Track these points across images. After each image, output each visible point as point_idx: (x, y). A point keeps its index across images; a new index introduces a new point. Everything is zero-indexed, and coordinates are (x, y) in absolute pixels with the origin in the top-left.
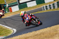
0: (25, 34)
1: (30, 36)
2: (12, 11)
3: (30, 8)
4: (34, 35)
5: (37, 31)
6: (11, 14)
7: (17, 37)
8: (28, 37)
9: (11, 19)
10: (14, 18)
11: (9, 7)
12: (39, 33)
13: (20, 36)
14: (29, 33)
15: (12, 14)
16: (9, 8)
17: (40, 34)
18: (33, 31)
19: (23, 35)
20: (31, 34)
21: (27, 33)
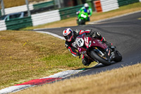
0: (129, 66)
2: (101, 11)
6: (98, 17)
7: (110, 74)
9: (98, 28)
10: (106, 26)
13: (118, 70)
14: (138, 64)
15: (102, 16)
19: (125, 68)
21: (133, 64)
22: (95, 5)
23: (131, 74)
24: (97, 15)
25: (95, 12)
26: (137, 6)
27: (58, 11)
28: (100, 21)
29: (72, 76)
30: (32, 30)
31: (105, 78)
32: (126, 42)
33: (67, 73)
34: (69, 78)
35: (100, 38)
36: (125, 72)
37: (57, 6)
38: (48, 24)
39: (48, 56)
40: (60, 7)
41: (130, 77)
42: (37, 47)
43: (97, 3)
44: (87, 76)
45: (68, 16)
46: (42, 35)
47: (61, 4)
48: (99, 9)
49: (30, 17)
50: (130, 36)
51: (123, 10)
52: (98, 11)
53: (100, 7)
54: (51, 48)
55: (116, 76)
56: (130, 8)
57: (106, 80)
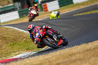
0: (70, 48)
1: (78, 51)
2: (47, 11)
3: (78, 4)
4: (84, 50)
5: (89, 43)
6: (45, 15)
8: (75, 54)
11: (42, 2)
12: (93, 47)
13: (62, 51)
14: (76, 47)
16: (43, 5)
17: (94, 49)
18: (82, 44)
20: (79, 48)
21: (72, 46)
22: (43, 7)
23: (71, 53)
25: (43, 12)
26: (72, 7)
27: (17, 11)
28: (46, 18)
31: (53, 57)
32: (66, 31)
34: (28, 57)
36: (67, 52)
37: (17, 8)
39: (12, 43)
41: (70, 55)
42: (4, 37)
44: (40, 56)
45: (25, 15)
46: (7, 29)
50: (69, 27)
51: (63, 9)
53: (46, 8)
54: (14, 38)
55: (60, 55)
56: (67, 8)
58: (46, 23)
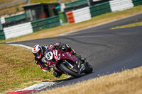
22: (68, 17)
23: (108, 83)
24: (69, 26)
25: (68, 24)
26: (110, 16)
27: (30, 23)
28: (72, 32)
29: (48, 87)
30: (5, 43)
31: (82, 88)
32: (100, 52)
33: (42, 85)
34: (45, 89)
35: (69, 50)
36: (101, 82)
37: (29, 18)
38: (21, 37)
39: (22, 69)
40: (32, 19)
41: (107, 86)
42: (11, 60)
43: (69, 14)
44: (63, 87)
45: (41, 28)
46: (15, 48)
47: (33, 17)
48: (71, 20)
49: (3, 31)
50: (105, 46)
51: (96, 20)
52: (71, 22)
53: (72, 18)
54: (25, 61)
55: (93, 87)
56: (102, 18)
57: (84, 90)
58: (71, 39)
